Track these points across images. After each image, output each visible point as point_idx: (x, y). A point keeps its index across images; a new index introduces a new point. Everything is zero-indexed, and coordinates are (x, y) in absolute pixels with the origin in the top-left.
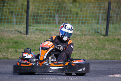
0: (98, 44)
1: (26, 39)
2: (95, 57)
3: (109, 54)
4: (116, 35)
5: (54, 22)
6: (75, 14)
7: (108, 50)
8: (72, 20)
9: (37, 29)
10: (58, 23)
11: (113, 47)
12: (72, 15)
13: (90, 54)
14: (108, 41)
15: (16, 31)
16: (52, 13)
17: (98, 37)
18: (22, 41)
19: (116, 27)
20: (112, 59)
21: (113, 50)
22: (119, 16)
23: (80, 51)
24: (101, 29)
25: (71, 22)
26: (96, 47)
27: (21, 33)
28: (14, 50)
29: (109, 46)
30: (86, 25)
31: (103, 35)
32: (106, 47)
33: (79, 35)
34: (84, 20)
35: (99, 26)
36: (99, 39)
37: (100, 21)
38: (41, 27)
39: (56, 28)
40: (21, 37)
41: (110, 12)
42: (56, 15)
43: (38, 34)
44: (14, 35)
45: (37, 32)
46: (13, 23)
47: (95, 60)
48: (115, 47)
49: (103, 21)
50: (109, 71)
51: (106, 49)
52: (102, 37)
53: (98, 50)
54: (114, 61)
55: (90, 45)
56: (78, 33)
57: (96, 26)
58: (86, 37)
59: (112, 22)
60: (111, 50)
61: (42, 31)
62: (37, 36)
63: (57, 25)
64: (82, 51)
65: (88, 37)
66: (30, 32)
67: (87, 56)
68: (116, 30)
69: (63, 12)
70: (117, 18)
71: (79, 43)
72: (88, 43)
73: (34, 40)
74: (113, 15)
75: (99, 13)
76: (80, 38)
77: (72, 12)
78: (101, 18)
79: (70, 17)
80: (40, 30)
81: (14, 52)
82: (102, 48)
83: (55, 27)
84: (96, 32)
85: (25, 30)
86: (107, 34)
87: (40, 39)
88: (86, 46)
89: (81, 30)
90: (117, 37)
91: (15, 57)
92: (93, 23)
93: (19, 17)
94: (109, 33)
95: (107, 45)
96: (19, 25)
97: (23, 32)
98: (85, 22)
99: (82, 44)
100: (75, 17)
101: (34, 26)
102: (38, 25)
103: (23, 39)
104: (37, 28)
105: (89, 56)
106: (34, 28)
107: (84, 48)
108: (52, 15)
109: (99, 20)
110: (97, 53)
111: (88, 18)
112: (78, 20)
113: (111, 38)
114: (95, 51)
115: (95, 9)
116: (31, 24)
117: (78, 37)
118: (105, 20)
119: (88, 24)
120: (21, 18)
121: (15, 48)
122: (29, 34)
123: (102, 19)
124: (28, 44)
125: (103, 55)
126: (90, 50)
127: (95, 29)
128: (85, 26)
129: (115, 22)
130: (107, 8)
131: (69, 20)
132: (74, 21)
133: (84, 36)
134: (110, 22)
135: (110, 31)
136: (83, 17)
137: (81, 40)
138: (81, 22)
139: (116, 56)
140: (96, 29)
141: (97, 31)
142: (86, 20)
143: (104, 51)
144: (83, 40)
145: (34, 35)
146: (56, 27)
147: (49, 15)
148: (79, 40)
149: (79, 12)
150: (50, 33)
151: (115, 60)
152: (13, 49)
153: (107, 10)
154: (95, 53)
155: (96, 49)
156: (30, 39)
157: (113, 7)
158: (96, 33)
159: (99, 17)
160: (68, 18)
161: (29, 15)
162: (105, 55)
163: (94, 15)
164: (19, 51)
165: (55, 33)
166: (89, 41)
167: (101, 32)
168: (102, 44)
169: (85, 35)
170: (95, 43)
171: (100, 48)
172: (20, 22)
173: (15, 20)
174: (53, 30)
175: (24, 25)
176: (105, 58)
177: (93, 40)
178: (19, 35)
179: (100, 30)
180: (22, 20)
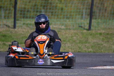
0: (81, 38)
1: (14, 32)
2: (79, 49)
3: (91, 47)
4: (98, 30)
6: (60, 9)
7: (91, 44)
8: (58, 16)
9: (24, 24)
11: (95, 41)
12: (57, 11)
13: (74, 47)
14: (91, 35)
15: (4, 25)
16: (39, 8)
17: (81, 31)
18: (10, 34)
19: (98, 22)
20: (94, 52)
21: (95, 44)
22: (101, 11)
23: (65, 44)
24: (84, 24)
25: (56, 17)
26: (80, 41)
27: (9, 27)
28: (3, 43)
29: (92, 40)
30: (71, 20)
31: (87, 30)
32: (89, 41)
33: (64, 29)
34: (68, 16)
35: (82, 21)
36: (82, 34)
37: (84, 16)
38: (28, 22)
40: (9, 31)
41: (93, 8)
42: (43, 10)
43: (25, 28)
44: (3, 29)
45: (24, 26)
46: (1, 17)
47: (79, 53)
48: (97, 41)
50: (91, 63)
51: (89, 43)
52: (85, 31)
53: (82, 43)
54: (96, 53)
55: (74, 38)
56: (63, 27)
57: (80, 21)
58: (70, 31)
59: (95, 17)
60: (94, 43)
61: (29, 25)
62: (24, 30)
64: (66, 45)
65: (72, 31)
66: (18, 26)
67: (71, 49)
68: (98, 25)
69: (48, 7)
70: (99, 13)
71: (64, 37)
72: (72, 37)
73: (21, 34)
74: (96, 11)
75: (83, 9)
76: (64, 32)
77: (58, 8)
78: (84, 13)
79: (55, 12)
80: (27, 24)
81: (2, 45)
82: (86, 41)
84: (80, 27)
85: (13, 24)
86: (90, 29)
87: (27, 32)
88: (70, 40)
89: (66, 25)
90: (99, 32)
91: (3, 49)
92: (77, 18)
93: (7, 12)
94: (92, 28)
95: (90, 39)
96: (7, 20)
97: (11, 26)
99: (67, 37)
100: (60, 12)
101: (21, 21)
102: (25, 19)
103: (11, 32)
104: (24, 22)
105: (73, 49)
106: (21, 22)
107: (69, 41)
108: (39, 10)
109: (82, 15)
110: (80, 46)
111: (72, 14)
112: (62, 16)
113: (94, 32)
114: (79, 45)
115: (79, 4)
116: (19, 19)
117: (62, 31)
118: (88, 15)
119: (72, 18)
120: (9, 13)
121: (3, 41)
122: (17, 28)
123: (86, 14)
124: (16, 37)
125: (86, 48)
126: (74, 43)
127: (79, 24)
128: (69, 21)
129: (97, 17)
130: (91, 4)
131: (55, 15)
132: (59, 17)
133: (68, 31)
134: (93, 17)
135: (93, 26)
136: (68, 12)
137: (66, 34)
138: (65, 17)
139: (98, 50)
141: (80, 26)
142: (70, 15)
143: (87, 45)
144: (67, 34)
145: (21, 28)
147: (36, 10)
148: (63, 34)
149: (64, 8)
151: (98, 53)
152: (1, 42)
153: (90, 5)
154: (78, 46)
155: (80, 43)
156: (17, 33)
157: (96, 3)
158: (80, 28)
159: (82, 12)
160: (54, 14)
161: (17, 10)
162: (88, 48)
163: (78, 10)
164: (7, 44)
166: (73, 35)
167: (85, 26)
168: (85, 37)
169: (70, 29)
170: (78, 37)
171: (83, 42)
172: (8, 17)
173: (3, 15)
175: (12, 20)
176: (88, 51)
177: (77, 34)
178: (8, 29)
180: (10, 15)
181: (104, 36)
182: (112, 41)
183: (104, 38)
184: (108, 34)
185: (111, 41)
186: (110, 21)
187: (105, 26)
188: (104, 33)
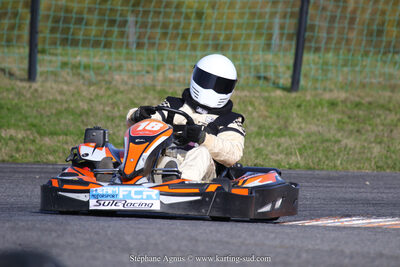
0: (265, 118)
1: (28, 95)
2: (257, 158)
3: (300, 150)
4: (325, 89)
5: (125, 40)
6: (194, 16)
7: (300, 139)
8: (184, 37)
9: (64, 65)
10: (135, 46)
11: (314, 128)
12: (182, 20)
14: (299, 106)
16: (117, 10)
17: (266, 94)
18: (16, 101)
19: (326, 63)
20: (310, 169)
21: (313, 138)
22: (336, 25)
24: (276, 67)
26: (260, 127)
27: (11, 75)
29: (303, 125)
30: (230, 54)
32: (291, 129)
34: (222, 38)
35: (270, 57)
36: (269, 102)
37: (275, 40)
38: (78, 59)
39: (129, 62)
40: (13, 88)
41: (307, 13)
42: (131, 19)
43: (69, 78)
45: (66, 73)
48: (320, 129)
49: (285, 43)
51: (292, 135)
52: (279, 93)
53: (267, 136)
54: (316, 172)
57: (260, 58)
59: (313, 44)
60: (309, 136)
61: (81, 71)
62: (65, 88)
63: (134, 51)
66: (42, 73)
68: (325, 72)
69: (152, 7)
70: (329, 31)
73: (55, 100)
74: (317, 23)
75: (273, 15)
77: (184, 10)
78: (276, 32)
79: (176, 26)
80: (76, 67)
82: (280, 129)
83: (127, 59)
84: (259, 78)
85: (25, 65)
86: (294, 85)
87: (73, 95)
90: (327, 96)
93: (6, 22)
94: (302, 82)
95: (296, 122)
96: (6, 50)
97: (18, 73)
98: (226, 42)
100: (192, 26)
101: (55, 55)
102: (70, 50)
103: (20, 94)
104: (65, 59)
106: (54, 58)
108: (118, 18)
109: (270, 37)
110: (261, 145)
111: (235, 31)
112: (201, 38)
113: (308, 97)
114: (256, 141)
116: (47, 47)
118: (290, 37)
119: (235, 49)
120: (12, 27)
122: (39, 78)
123: (282, 35)
124: (35, 112)
125: (282, 152)
127: (257, 69)
129: (323, 44)
132: (189, 41)
134: (307, 44)
135: (306, 76)
136: (218, 27)
138: (211, 42)
139: (324, 159)
140: (262, 69)
141: (262, 74)
142: (228, 38)
143: (285, 141)
145: (56, 81)
146: (129, 58)
147: (107, 18)
149: (207, 10)
150: (107, 77)
151: (322, 170)
153: (299, 4)
154: (254, 146)
155: (259, 134)
156: (41, 97)
158: (261, 82)
159: (270, 27)
160: (170, 31)
161: (40, 17)
162: (287, 154)
163: (256, 21)
164: (3, 135)
165: (125, 78)
167: (278, 77)
168: (278, 116)
170: (255, 114)
171: (272, 132)
172: (9, 41)
174: (120, 68)
175: (22, 50)
176: (289, 164)
177: (252, 103)
178: (7, 81)
179: (272, 69)
180: (16, 32)
181: (343, 112)
182: (373, 131)
183: (346, 119)
184: (358, 105)
185: (370, 128)
186: (368, 61)
187: (350, 78)
188: (344, 102)
